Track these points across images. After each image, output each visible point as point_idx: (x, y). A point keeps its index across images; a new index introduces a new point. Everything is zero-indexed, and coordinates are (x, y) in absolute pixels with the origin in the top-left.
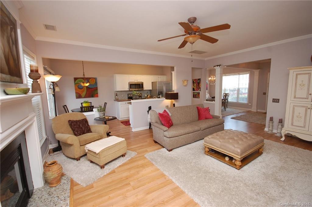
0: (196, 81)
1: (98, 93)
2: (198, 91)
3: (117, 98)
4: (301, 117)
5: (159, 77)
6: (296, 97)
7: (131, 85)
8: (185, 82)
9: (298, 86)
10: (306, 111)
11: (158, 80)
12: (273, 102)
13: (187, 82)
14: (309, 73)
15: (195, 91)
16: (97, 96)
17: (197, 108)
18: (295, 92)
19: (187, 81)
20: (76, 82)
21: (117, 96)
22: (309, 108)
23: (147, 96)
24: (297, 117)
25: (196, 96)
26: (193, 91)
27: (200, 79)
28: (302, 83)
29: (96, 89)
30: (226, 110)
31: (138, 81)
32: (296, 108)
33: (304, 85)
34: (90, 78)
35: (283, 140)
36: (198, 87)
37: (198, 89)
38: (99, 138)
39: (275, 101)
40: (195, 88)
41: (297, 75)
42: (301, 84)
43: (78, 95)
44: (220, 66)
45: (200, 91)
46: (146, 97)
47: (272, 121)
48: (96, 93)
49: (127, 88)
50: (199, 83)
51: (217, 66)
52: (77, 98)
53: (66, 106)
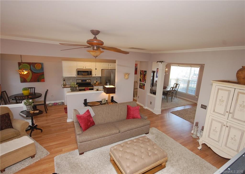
0: (143, 72)
1: (44, 78)
2: (143, 82)
3: (64, 83)
4: (216, 132)
5: (110, 65)
6: (215, 111)
7: (79, 72)
8: (126, 75)
9: (218, 100)
10: (222, 127)
11: (109, 67)
12: (201, 107)
13: (128, 76)
14: (229, 91)
15: (141, 81)
16: (44, 81)
17: (128, 106)
18: (215, 106)
19: (129, 74)
20: (20, 67)
21: (64, 82)
22: (224, 125)
23: (97, 82)
24: (214, 130)
25: (141, 87)
26: (140, 81)
27: (146, 71)
28: (222, 99)
29: (43, 74)
30: (173, 100)
31: (86, 68)
32: (214, 122)
33: (223, 101)
34: (36, 63)
35: (200, 149)
36: (144, 79)
37: (144, 81)
38: (14, 136)
39: (203, 107)
40: (141, 79)
41: (218, 89)
42: (220, 100)
43: (22, 80)
44: (162, 63)
45: (145, 83)
46: (94, 83)
47: (197, 126)
48: (42, 77)
49: (74, 74)
50: (145, 75)
51: (160, 62)
52: (21, 82)
53: (5, 91)
